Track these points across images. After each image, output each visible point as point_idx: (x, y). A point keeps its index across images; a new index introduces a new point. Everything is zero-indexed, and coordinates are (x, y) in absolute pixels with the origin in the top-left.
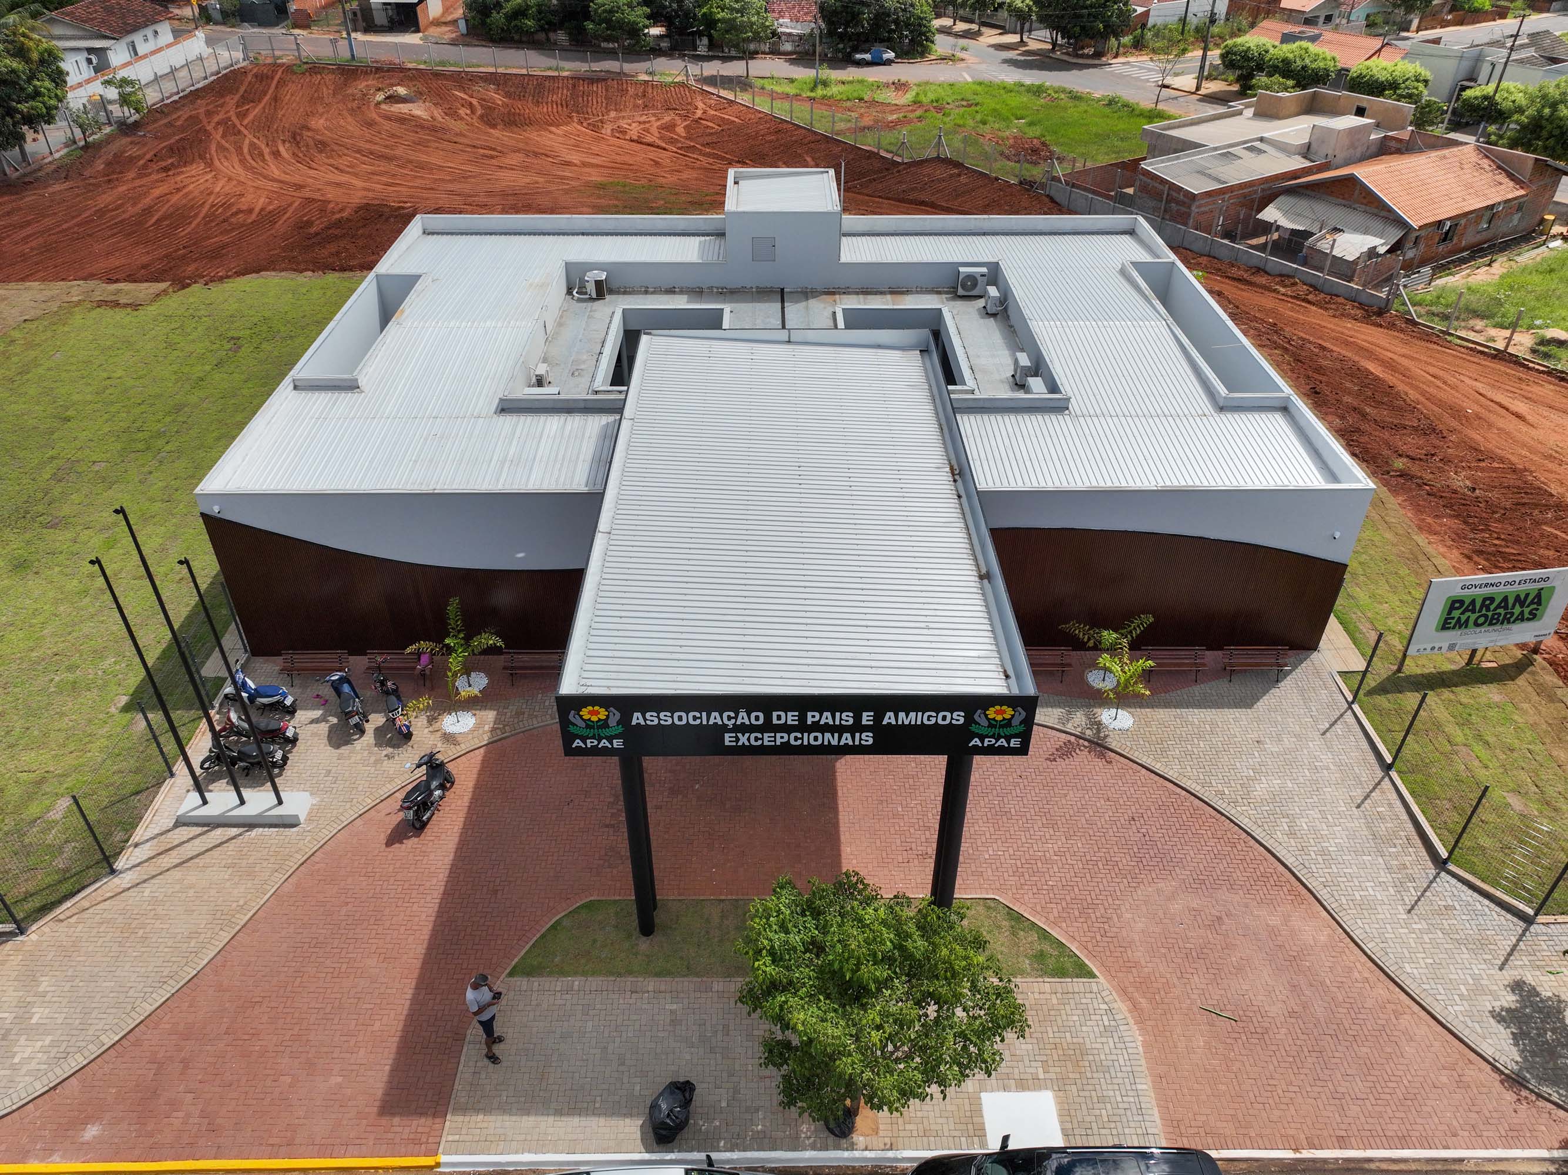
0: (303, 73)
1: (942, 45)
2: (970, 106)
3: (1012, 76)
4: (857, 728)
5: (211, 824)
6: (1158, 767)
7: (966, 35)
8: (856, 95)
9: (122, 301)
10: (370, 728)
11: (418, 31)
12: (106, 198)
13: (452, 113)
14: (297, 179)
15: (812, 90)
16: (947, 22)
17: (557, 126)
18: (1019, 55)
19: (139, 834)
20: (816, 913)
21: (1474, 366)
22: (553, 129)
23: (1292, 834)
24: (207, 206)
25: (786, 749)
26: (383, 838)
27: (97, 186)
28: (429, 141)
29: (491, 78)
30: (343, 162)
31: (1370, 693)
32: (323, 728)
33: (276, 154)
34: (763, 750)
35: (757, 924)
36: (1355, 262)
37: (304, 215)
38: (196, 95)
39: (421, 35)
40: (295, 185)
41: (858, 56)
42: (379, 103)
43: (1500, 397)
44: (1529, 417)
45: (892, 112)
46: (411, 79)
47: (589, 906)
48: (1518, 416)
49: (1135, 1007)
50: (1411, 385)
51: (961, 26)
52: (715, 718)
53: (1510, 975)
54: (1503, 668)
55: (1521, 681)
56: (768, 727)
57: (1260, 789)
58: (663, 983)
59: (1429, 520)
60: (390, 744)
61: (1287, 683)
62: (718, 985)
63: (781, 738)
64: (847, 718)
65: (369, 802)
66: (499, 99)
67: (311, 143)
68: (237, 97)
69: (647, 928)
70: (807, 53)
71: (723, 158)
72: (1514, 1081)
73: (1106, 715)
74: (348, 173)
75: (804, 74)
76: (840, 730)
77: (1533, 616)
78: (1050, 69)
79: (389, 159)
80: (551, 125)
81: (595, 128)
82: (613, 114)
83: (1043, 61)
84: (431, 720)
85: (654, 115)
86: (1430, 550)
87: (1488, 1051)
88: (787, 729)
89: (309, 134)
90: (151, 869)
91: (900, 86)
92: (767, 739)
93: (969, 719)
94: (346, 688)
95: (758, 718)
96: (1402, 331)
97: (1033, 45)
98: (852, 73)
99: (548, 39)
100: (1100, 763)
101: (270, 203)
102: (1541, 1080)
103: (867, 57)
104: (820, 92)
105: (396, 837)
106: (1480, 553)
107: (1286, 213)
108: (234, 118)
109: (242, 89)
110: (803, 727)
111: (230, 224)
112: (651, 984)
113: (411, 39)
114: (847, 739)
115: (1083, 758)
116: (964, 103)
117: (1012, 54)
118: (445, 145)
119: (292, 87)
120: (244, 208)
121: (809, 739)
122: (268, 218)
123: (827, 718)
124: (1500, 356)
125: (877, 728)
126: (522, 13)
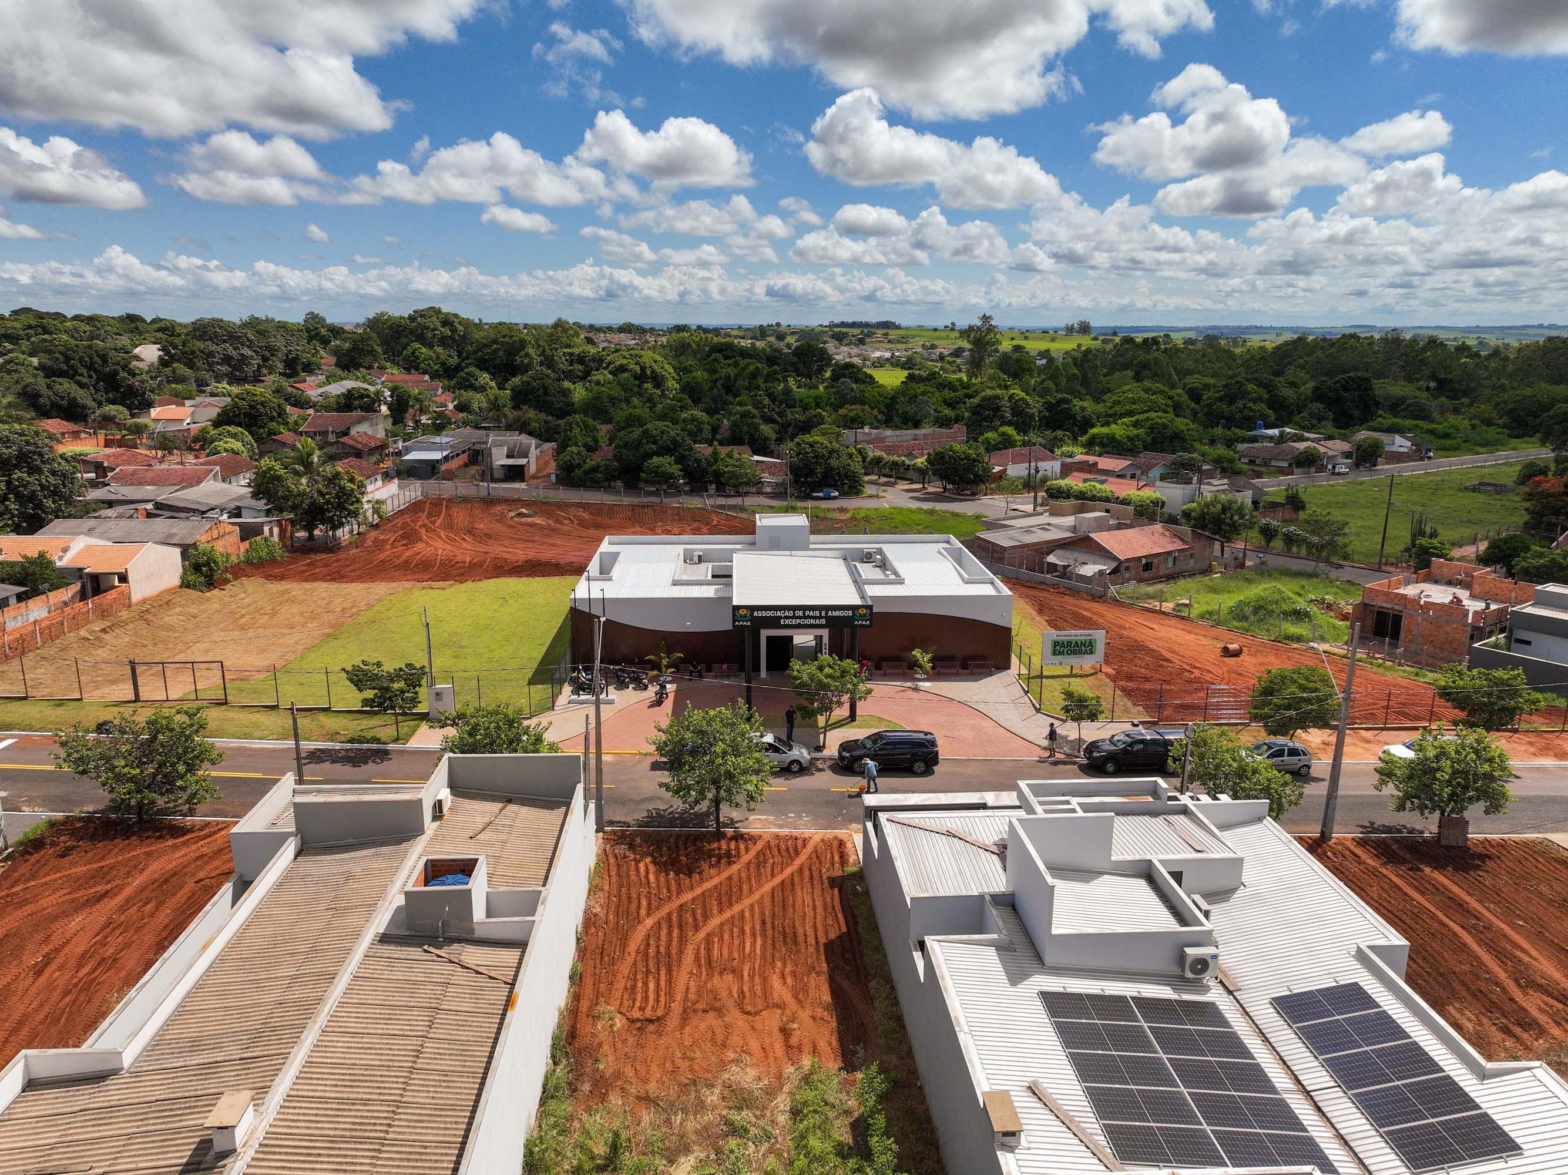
0: (460, 502)
1: (869, 490)
2: (887, 520)
3: (915, 505)
4: (820, 617)
6: (937, 693)
7: (885, 484)
9: (435, 587)
10: (630, 687)
11: (523, 480)
12: (381, 557)
13: (561, 522)
14: (483, 549)
16: (874, 477)
17: (627, 528)
18: (921, 494)
19: (557, 704)
22: (625, 530)
24: (439, 560)
25: (800, 625)
26: (646, 707)
27: (373, 551)
29: (579, 505)
30: (506, 543)
31: (1027, 678)
32: (612, 687)
33: (463, 539)
34: (793, 626)
36: (1091, 576)
37: (495, 564)
38: (402, 512)
39: (528, 483)
40: (482, 552)
41: (815, 495)
42: (513, 517)
43: (1146, 623)
44: (1158, 629)
45: (837, 524)
46: (528, 505)
48: (1152, 628)
50: (1103, 619)
51: (884, 480)
52: (779, 614)
54: (1085, 675)
55: (1090, 678)
56: (794, 617)
60: (640, 690)
61: (994, 676)
63: (798, 621)
64: (817, 613)
65: (638, 701)
66: (586, 515)
67: (482, 534)
68: (426, 513)
70: (781, 492)
73: (920, 683)
74: (510, 547)
75: (780, 504)
76: (816, 618)
77: (1091, 652)
78: (941, 501)
80: (623, 528)
81: (650, 529)
82: (661, 524)
83: (937, 498)
88: (799, 617)
89: (478, 530)
90: (566, 710)
91: (842, 510)
92: (794, 622)
93: (853, 613)
94: (620, 673)
95: (790, 613)
96: (1110, 603)
97: (931, 489)
98: (811, 503)
99: (611, 485)
100: (916, 693)
101: (473, 559)
103: (821, 494)
107: (1059, 558)
108: (428, 524)
109: (427, 509)
111: (457, 567)
113: (523, 485)
114: (818, 622)
115: (910, 692)
116: (884, 518)
117: (916, 494)
119: (455, 511)
121: (807, 622)
123: (811, 613)
125: (826, 617)
126: (594, 469)
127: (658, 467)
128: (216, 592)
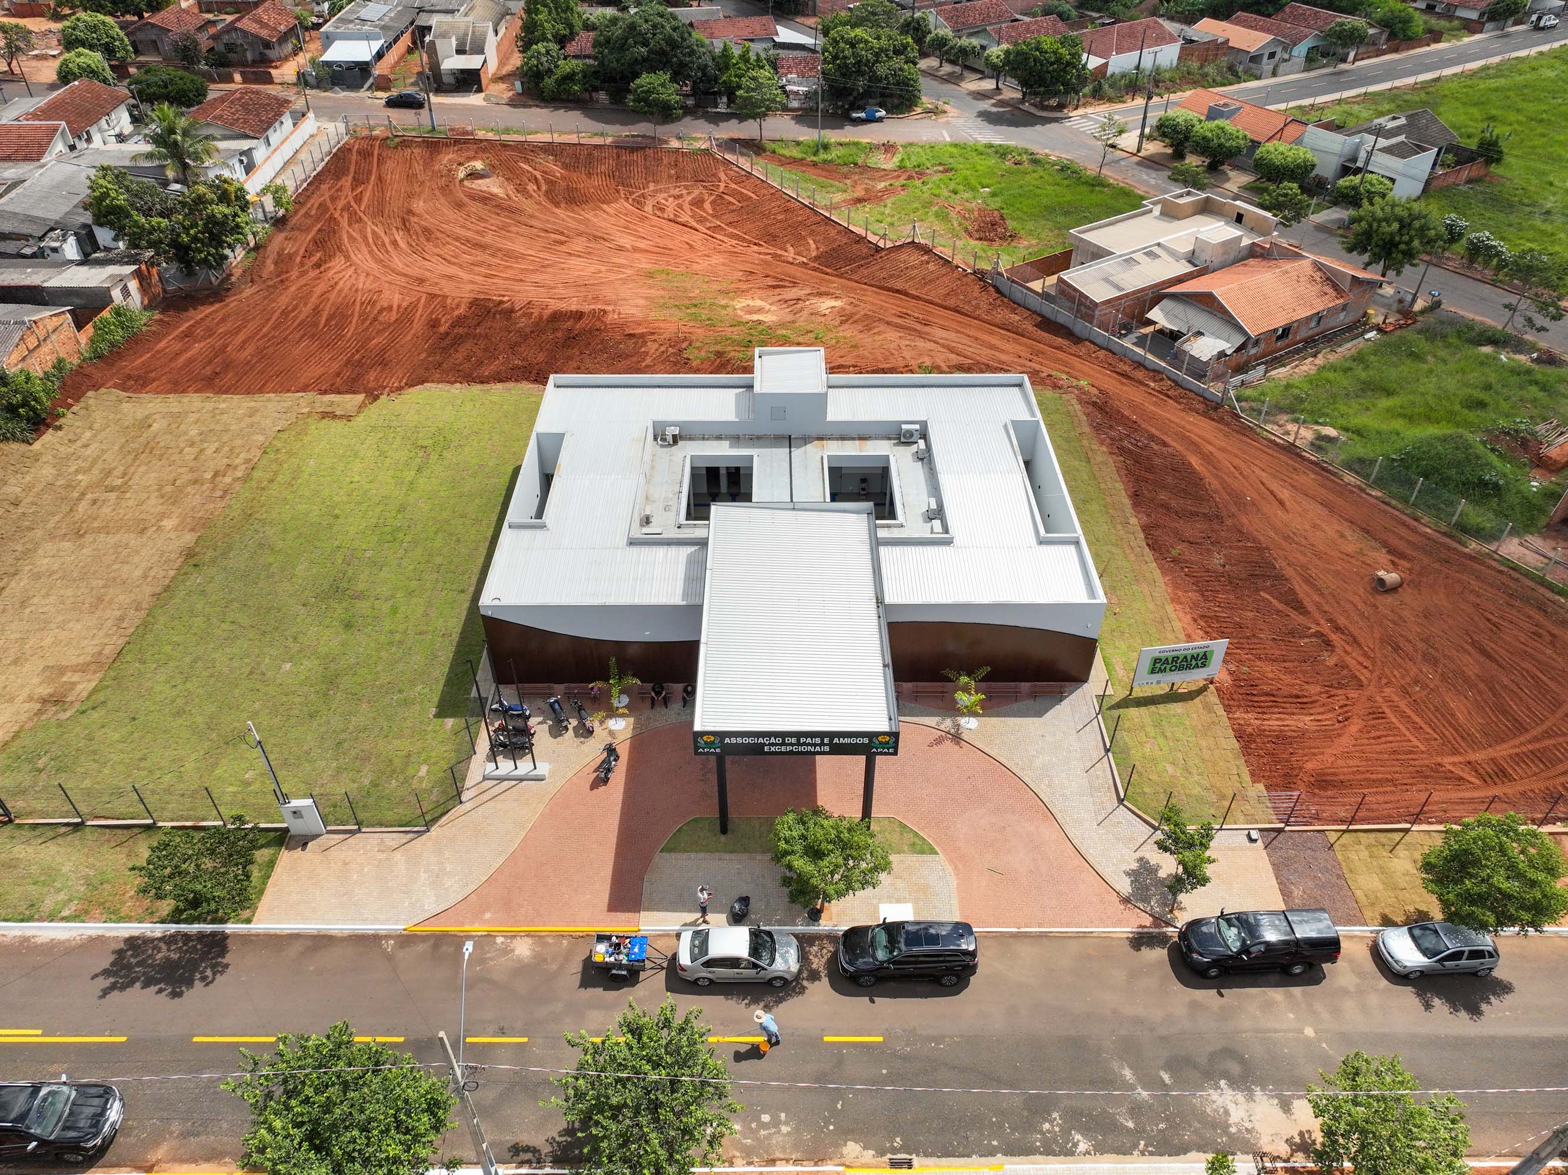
0: (396, 148)
2: (946, 171)
3: (983, 134)
4: (822, 744)
5: (501, 779)
6: (986, 750)
7: (950, 79)
8: (851, 159)
9: (338, 413)
10: (570, 727)
11: (480, 90)
12: (284, 300)
13: (521, 190)
14: (415, 272)
15: (815, 154)
17: (608, 203)
18: (994, 105)
19: (468, 784)
20: (804, 823)
21: (1267, 457)
22: (605, 207)
23: (1049, 786)
24: (358, 304)
25: (791, 752)
26: (588, 786)
27: (274, 287)
28: (510, 225)
29: (549, 148)
30: (447, 251)
31: (1110, 708)
32: (545, 727)
33: (394, 243)
34: (781, 753)
35: (779, 827)
36: (1207, 362)
37: (432, 313)
38: (319, 179)
39: (482, 95)
40: (418, 279)
41: (855, 115)
42: (462, 181)
43: (1274, 486)
44: (1287, 503)
45: (881, 179)
46: (484, 150)
47: (695, 820)
48: (1281, 503)
49: (956, 868)
50: (1217, 477)
51: (947, 68)
52: (761, 740)
53: (1138, 855)
54: (1190, 692)
55: (1197, 701)
56: (783, 744)
57: (1038, 762)
58: (733, 856)
59: (1180, 593)
60: (582, 736)
61: (1065, 702)
62: (759, 857)
63: (789, 748)
64: (818, 741)
65: (578, 768)
66: (557, 170)
67: (419, 231)
68: (350, 178)
69: (724, 830)
70: (811, 109)
71: (744, 240)
72: (1126, 901)
73: (963, 721)
74: (454, 264)
75: (808, 135)
76: (815, 745)
77: (1204, 665)
78: (1017, 124)
79: (483, 247)
80: (603, 202)
81: (639, 204)
82: (652, 187)
83: (1012, 114)
84: (602, 722)
85: (686, 187)
86: (1173, 616)
87: (1118, 888)
88: (792, 744)
89: (415, 219)
90: (478, 801)
91: (889, 148)
92: (783, 749)
93: (871, 741)
94: (557, 706)
95: (779, 740)
96: (1228, 425)
97: (1006, 94)
98: (849, 134)
99: (591, 97)
100: (957, 747)
101: (403, 300)
102: (1137, 900)
103: (863, 115)
104: (823, 156)
105: (594, 786)
106: (1203, 617)
108: (353, 203)
109: (352, 170)
110: (799, 744)
111: (381, 324)
112: (727, 856)
113: (475, 100)
114: (818, 749)
115: (948, 744)
116: (941, 168)
117: (986, 105)
118: (523, 229)
119: (390, 165)
120: (385, 305)
121: (801, 749)
122: (406, 315)
123: (809, 740)
124: (1291, 449)
125: (830, 744)
126: (570, 77)
127: (649, 92)
128: (49, 437)
